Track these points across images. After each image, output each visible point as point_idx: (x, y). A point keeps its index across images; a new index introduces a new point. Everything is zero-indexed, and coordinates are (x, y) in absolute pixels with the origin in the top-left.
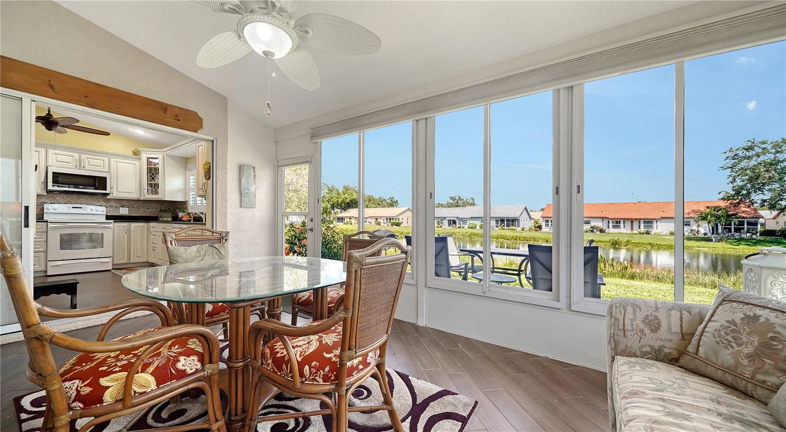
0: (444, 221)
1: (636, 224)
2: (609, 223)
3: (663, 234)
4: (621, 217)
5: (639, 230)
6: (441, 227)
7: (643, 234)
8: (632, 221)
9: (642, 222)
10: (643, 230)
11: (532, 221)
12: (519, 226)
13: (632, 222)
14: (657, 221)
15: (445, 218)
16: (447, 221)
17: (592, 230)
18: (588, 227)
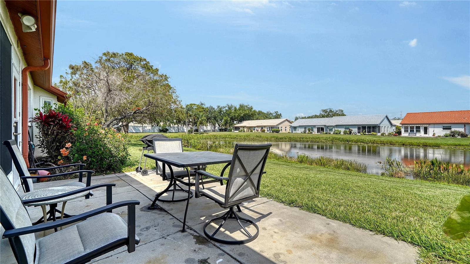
0: (314, 129)
6: (311, 133)
11: (394, 128)
12: (379, 132)
15: (314, 126)
16: (316, 129)
17: (453, 135)
18: (448, 132)
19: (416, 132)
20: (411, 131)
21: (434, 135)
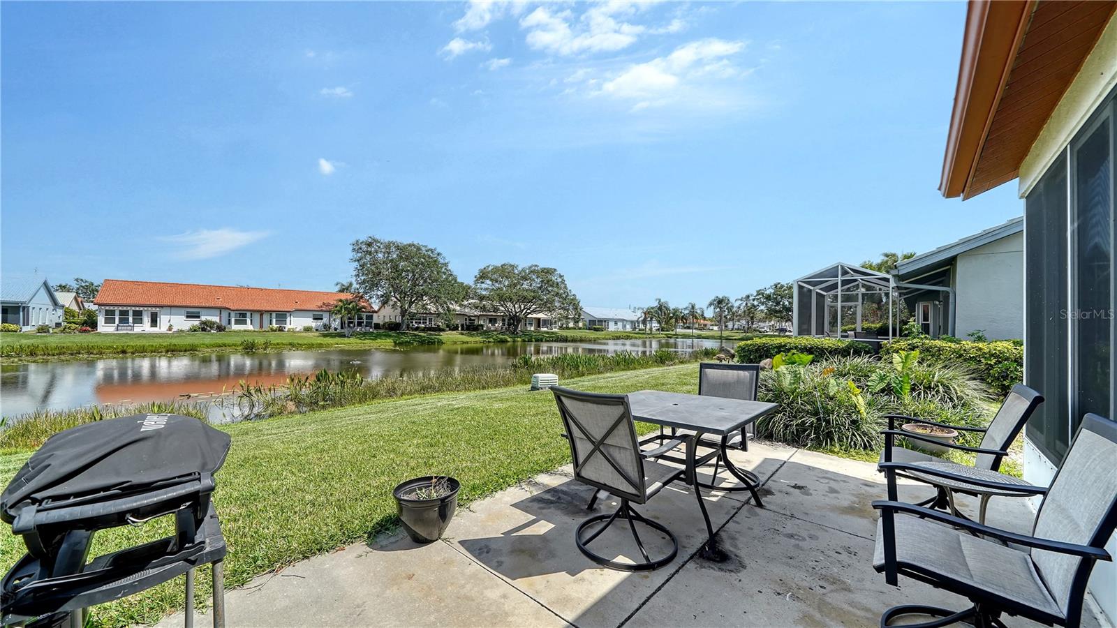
1: (266, 318)
2: (229, 317)
3: (298, 330)
4: (247, 308)
5: (271, 326)
7: (275, 331)
8: (261, 313)
9: (274, 315)
10: (275, 326)
11: (60, 312)
12: (26, 323)
13: (261, 315)
14: (291, 315)
17: (205, 327)
18: (196, 322)
19: (134, 323)
20: (121, 321)
21: (170, 328)
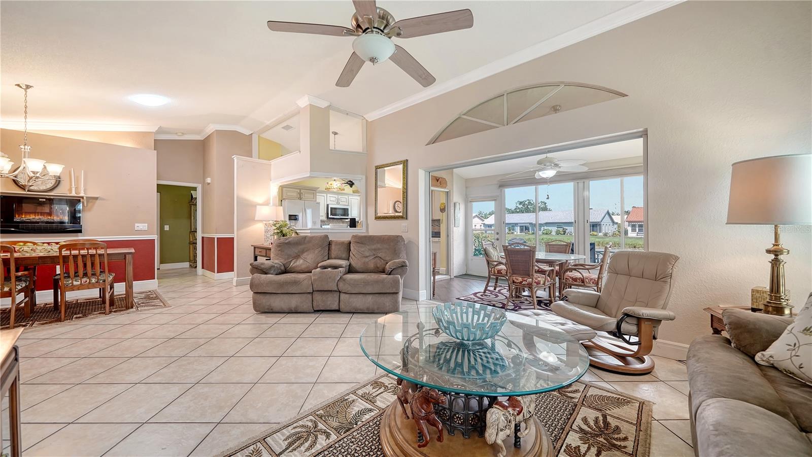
0: (516, 228)
6: (513, 233)
12: (600, 232)
